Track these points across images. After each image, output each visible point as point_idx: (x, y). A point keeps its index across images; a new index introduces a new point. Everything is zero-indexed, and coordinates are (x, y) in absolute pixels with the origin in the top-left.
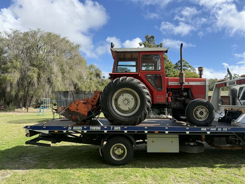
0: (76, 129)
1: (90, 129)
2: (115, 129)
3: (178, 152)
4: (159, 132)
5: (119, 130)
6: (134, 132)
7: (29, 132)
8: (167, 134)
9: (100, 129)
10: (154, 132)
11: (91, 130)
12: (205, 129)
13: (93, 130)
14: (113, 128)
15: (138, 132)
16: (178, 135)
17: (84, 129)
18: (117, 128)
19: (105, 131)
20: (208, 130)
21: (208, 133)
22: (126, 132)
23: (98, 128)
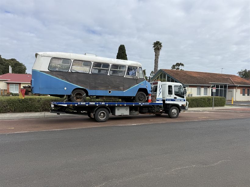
0: (82, 104)
3: (129, 114)
4: (122, 105)
6: (111, 105)
7: (54, 106)
8: (125, 106)
10: (120, 105)
12: (141, 104)
13: (91, 104)
14: (101, 103)
15: (113, 105)
16: (129, 107)
17: (86, 104)
18: (103, 103)
19: (97, 105)
20: (142, 104)
21: (142, 105)
22: (107, 105)
23: (94, 103)
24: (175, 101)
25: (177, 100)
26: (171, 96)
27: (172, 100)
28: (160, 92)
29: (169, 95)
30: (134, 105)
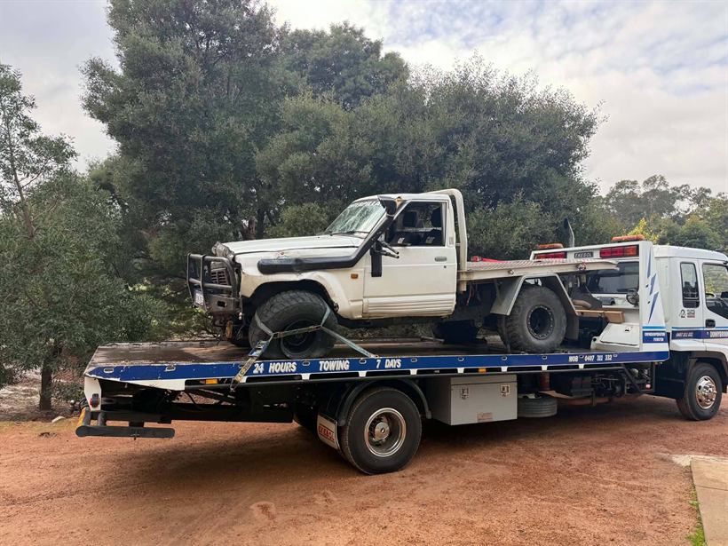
0: (277, 371)
1: (321, 369)
2: (386, 366)
3: (515, 417)
4: (488, 370)
5: (397, 368)
6: (432, 371)
7: (99, 391)
9: (347, 367)
10: (477, 370)
11: (323, 370)
12: (576, 359)
13: (329, 371)
14: (383, 361)
15: (442, 371)
16: (515, 376)
17: (301, 369)
18: (393, 363)
19: (362, 374)
20: (581, 361)
21: (581, 366)
22: (414, 372)
23: (342, 365)
24: (709, 337)
25: (715, 334)
26: (692, 315)
27: (698, 334)
28: (656, 296)
29: (686, 309)
30: (544, 368)
